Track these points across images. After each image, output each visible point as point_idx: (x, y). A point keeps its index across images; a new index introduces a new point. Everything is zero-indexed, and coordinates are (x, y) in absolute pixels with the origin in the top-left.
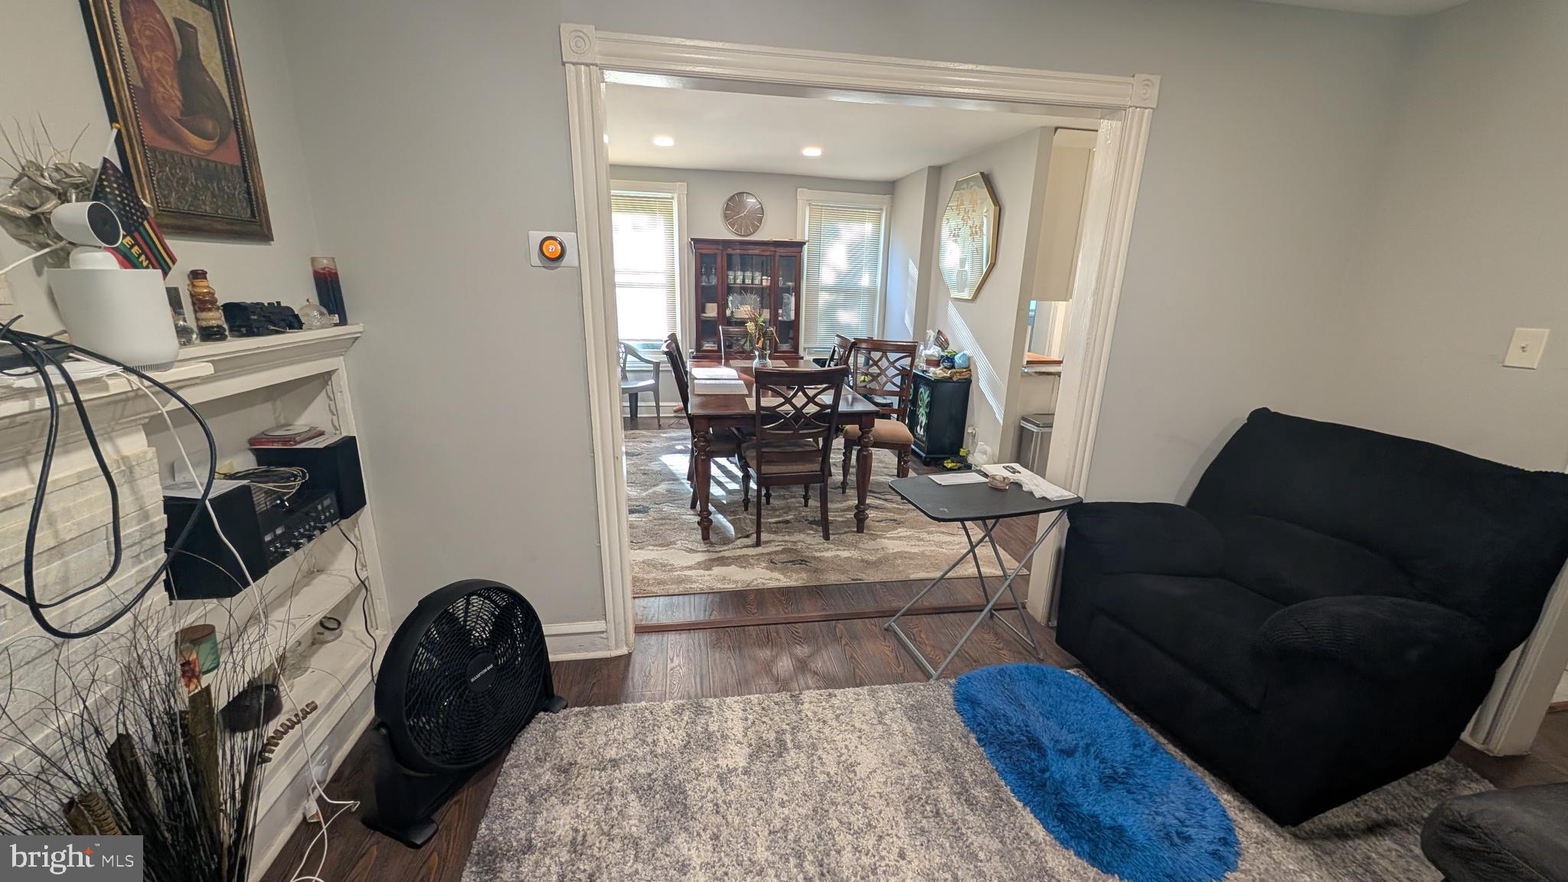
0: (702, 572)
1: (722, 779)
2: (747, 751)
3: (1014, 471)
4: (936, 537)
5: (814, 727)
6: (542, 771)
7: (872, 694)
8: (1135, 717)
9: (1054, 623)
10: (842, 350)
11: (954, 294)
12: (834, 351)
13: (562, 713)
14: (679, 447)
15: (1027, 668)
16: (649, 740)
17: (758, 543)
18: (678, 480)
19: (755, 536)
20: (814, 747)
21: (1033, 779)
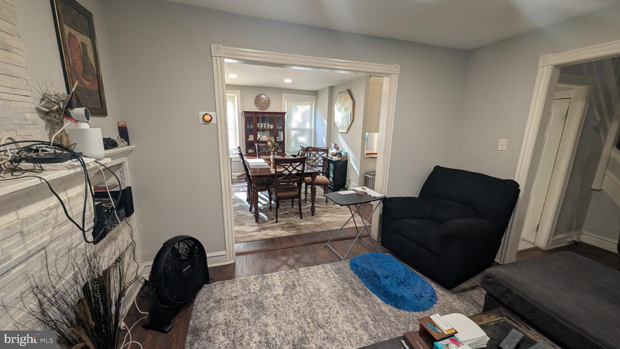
0: (257, 233)
1: (275, 298)
2: (282, 288)
3: (364, 189)
4: (339, 216)
5: (305, 279)
6: (209, 303)
7: (323, 267)
8: (407, 265)
9: (380, 240)
10: (302, 151)
11: (340, 131)
12: (299, 152)
13: (213, 284)
14: (241, 190)
15: (372, 254)
16: (247, 289)
17: (277, 222)
18: (243, 201)
19: (275, 219)
20: (305, 285)
21: (376, 286)
